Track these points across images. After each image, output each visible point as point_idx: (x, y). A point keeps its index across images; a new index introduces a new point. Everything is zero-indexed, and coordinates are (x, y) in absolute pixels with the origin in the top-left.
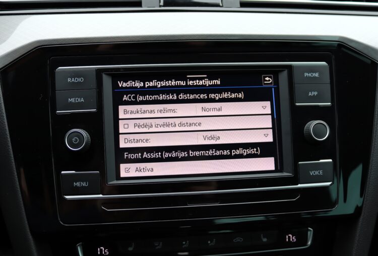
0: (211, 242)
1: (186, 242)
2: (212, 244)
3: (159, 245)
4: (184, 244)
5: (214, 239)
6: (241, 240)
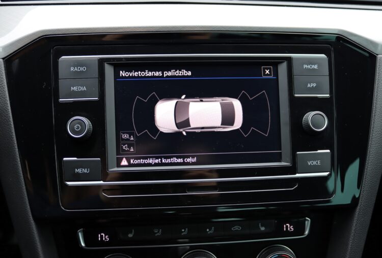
0: (210, 230)
1: (185, 230)
2: (211, 232)
3: (158, 232)
4: (183, 232)
5: (213, 228)
6: (239, 228)
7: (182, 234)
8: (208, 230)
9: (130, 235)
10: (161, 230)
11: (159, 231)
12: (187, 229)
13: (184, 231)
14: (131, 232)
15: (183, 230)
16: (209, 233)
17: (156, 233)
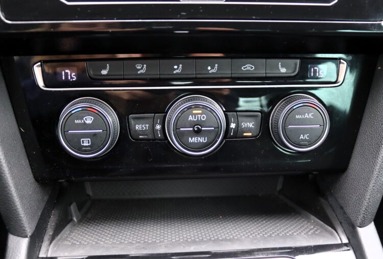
0: (212, 68)
1: (178, 67)
2: (213, 71)
3: (142, 69)
4: (175, 69)
5: (216, 65)
6: (252, 68)
7: (175, 72)
8: (209, 68)
9: (104, 72)
10: (145, 66)
11: (143, 67)
12: (181, 66)
13: (177, 69)
14: (105, 68)
15: (176, 67)
16: (210, 72)
17: (139, 70)
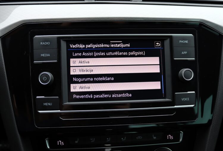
1: (109, 139)
2: (124, 140)
3: (93, 140)
5: (125, 137)
7: (107, 141)
8: (122, 139)
9: (76, 142)
10: (94, 139)
14: (77, 140)
15: (108, 139)
16: (123, 140)
